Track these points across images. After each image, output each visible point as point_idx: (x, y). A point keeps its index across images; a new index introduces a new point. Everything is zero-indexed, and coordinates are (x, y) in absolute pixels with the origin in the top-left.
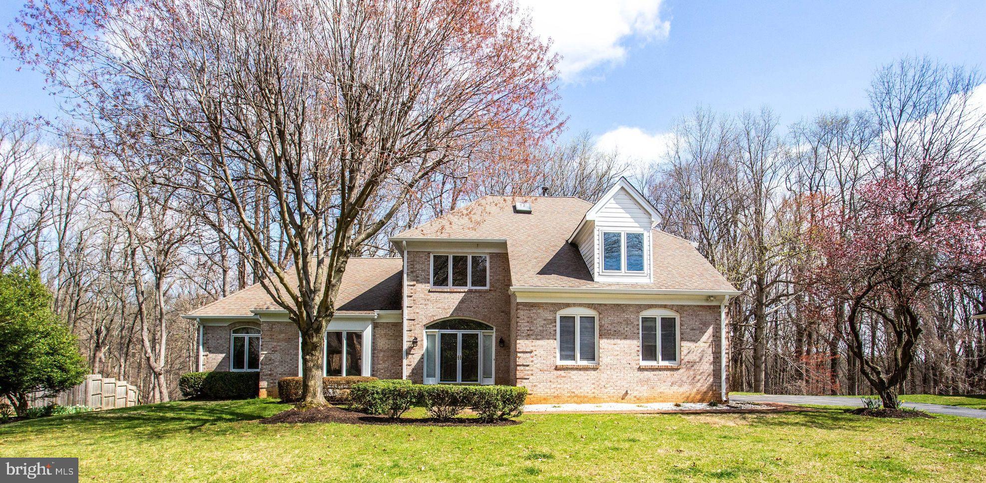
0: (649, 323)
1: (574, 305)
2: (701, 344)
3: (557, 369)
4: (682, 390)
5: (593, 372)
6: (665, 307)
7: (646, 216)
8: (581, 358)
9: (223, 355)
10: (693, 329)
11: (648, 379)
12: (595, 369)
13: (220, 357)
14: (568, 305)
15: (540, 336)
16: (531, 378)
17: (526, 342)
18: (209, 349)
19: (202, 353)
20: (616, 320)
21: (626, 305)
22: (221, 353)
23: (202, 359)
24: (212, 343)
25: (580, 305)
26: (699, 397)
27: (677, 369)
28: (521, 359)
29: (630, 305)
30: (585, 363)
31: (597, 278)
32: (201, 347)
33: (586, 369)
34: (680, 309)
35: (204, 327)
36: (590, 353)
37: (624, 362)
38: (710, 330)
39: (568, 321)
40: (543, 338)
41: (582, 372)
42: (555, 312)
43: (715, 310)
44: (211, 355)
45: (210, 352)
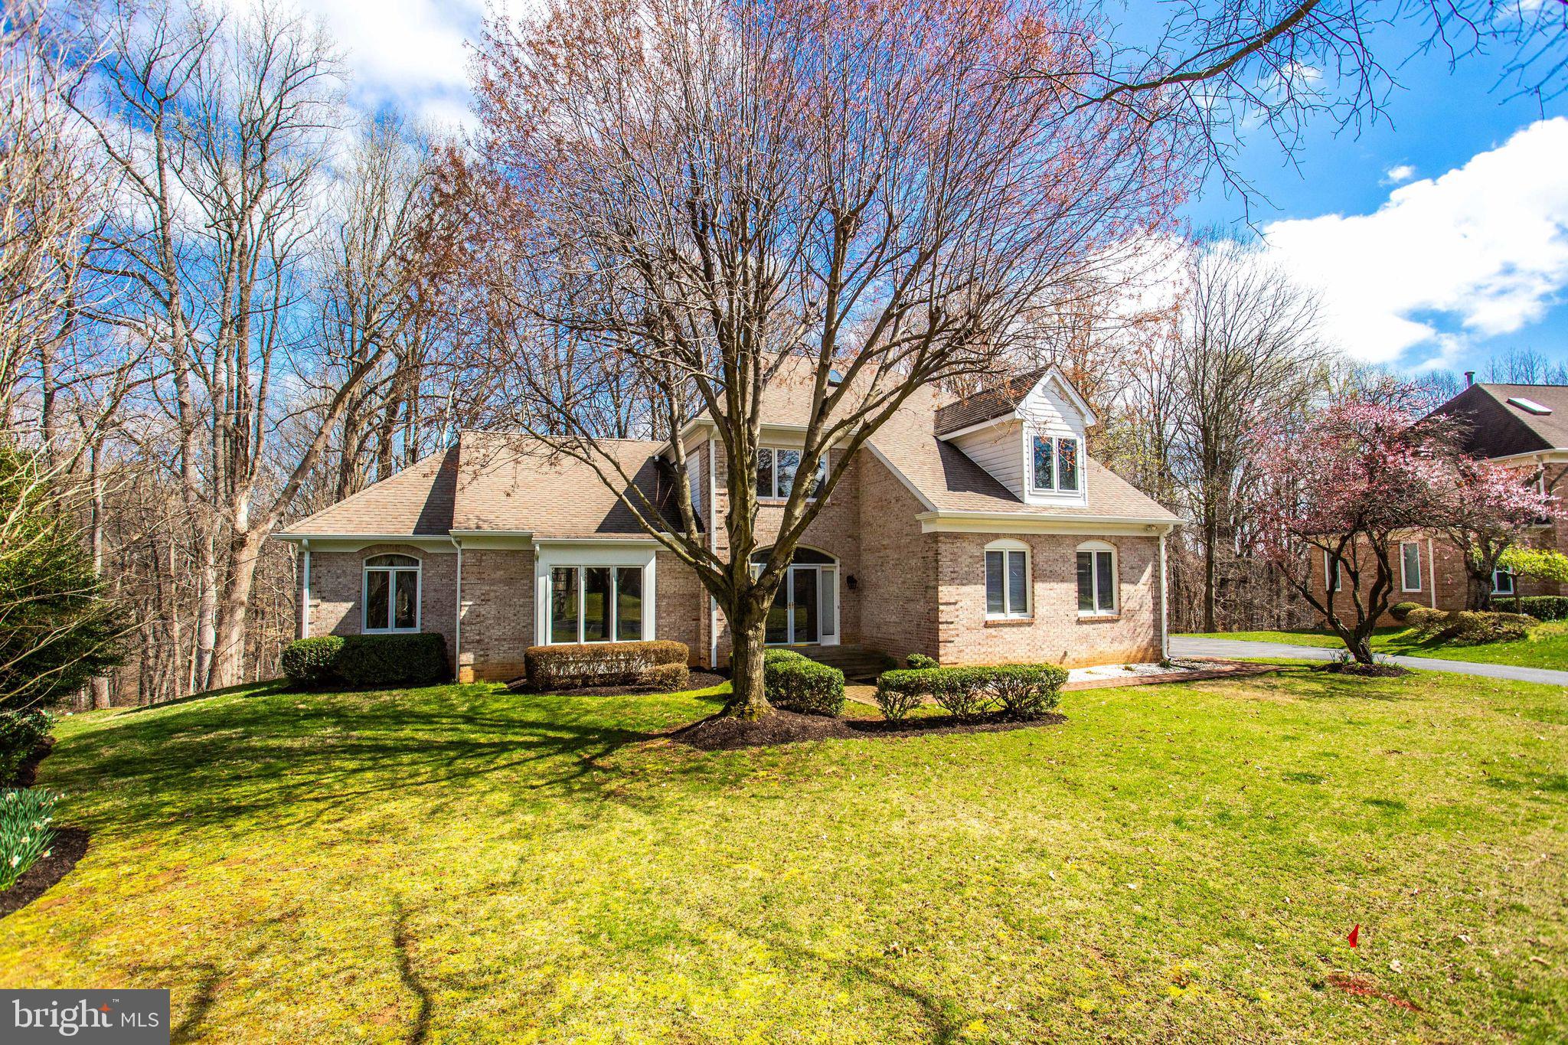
0: (1084, 558)
1: (1005, 536)
2: (1140, 586)
3: (987, 625)
4: (1122, 648)
5: (1028, 629)
6: (1103, 538)
7: (1078, 417)
8: (1013, 610)
9: (350, 605)
10: (1132, 568)
11: (1088, 636)
12: (1030, 624)
13: (343, 608)
14: (997, 536)
15: (965, 580)
16: (956, 639)
17: (950, 588)
18: (322, 594)
19: (307, 601)
20: (1052, 556)
21: (1062, 536)
22: (346, 600)
23: (307, 613)
24: (327, 583)
25: (1011, 536)
26: (1140, 655)
27: (1118, 620)
28: (945, 613)
29: (1066, 536)
30: (1016, 616)
31: (1028, 499)
32: (306, 591)
33: (1020, 624)
34: (1118, 542)
35: (312, 554)
36: (1021, 602)
37: (1061, 613)
38: (1149, 570)
39: (995, 557)
40: (969, 583)
41: (1015, 629)
42: (982, 545)
43: (1153, 541)
44: (325, 606)
45: (323, 599)
